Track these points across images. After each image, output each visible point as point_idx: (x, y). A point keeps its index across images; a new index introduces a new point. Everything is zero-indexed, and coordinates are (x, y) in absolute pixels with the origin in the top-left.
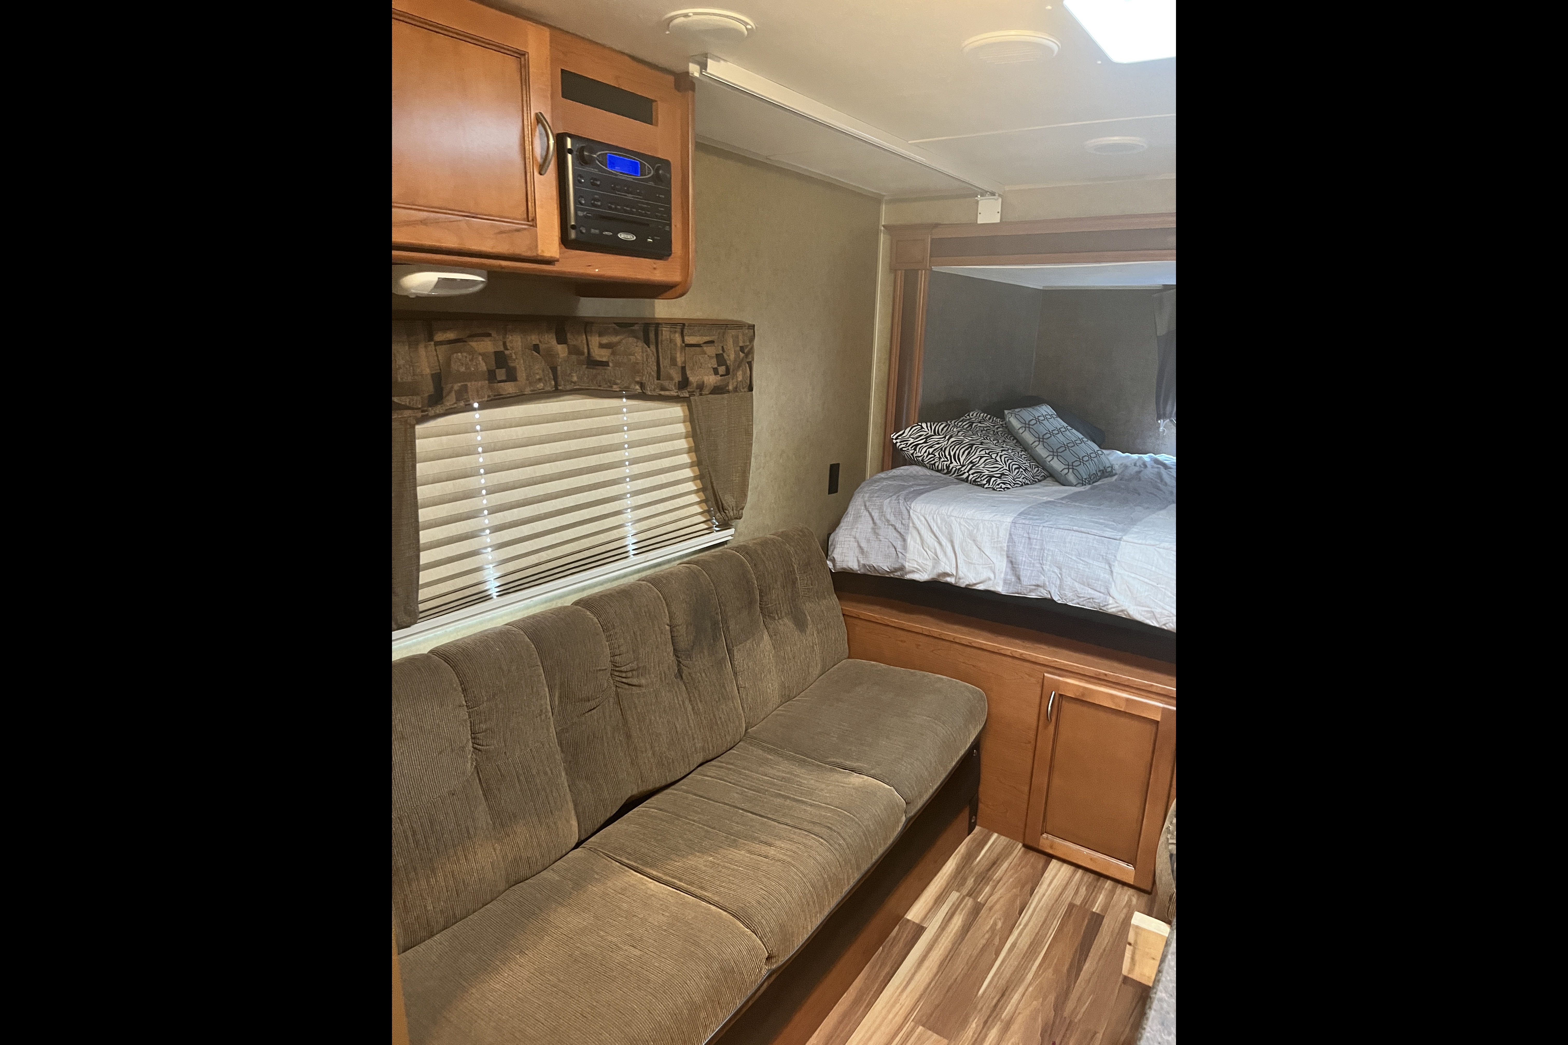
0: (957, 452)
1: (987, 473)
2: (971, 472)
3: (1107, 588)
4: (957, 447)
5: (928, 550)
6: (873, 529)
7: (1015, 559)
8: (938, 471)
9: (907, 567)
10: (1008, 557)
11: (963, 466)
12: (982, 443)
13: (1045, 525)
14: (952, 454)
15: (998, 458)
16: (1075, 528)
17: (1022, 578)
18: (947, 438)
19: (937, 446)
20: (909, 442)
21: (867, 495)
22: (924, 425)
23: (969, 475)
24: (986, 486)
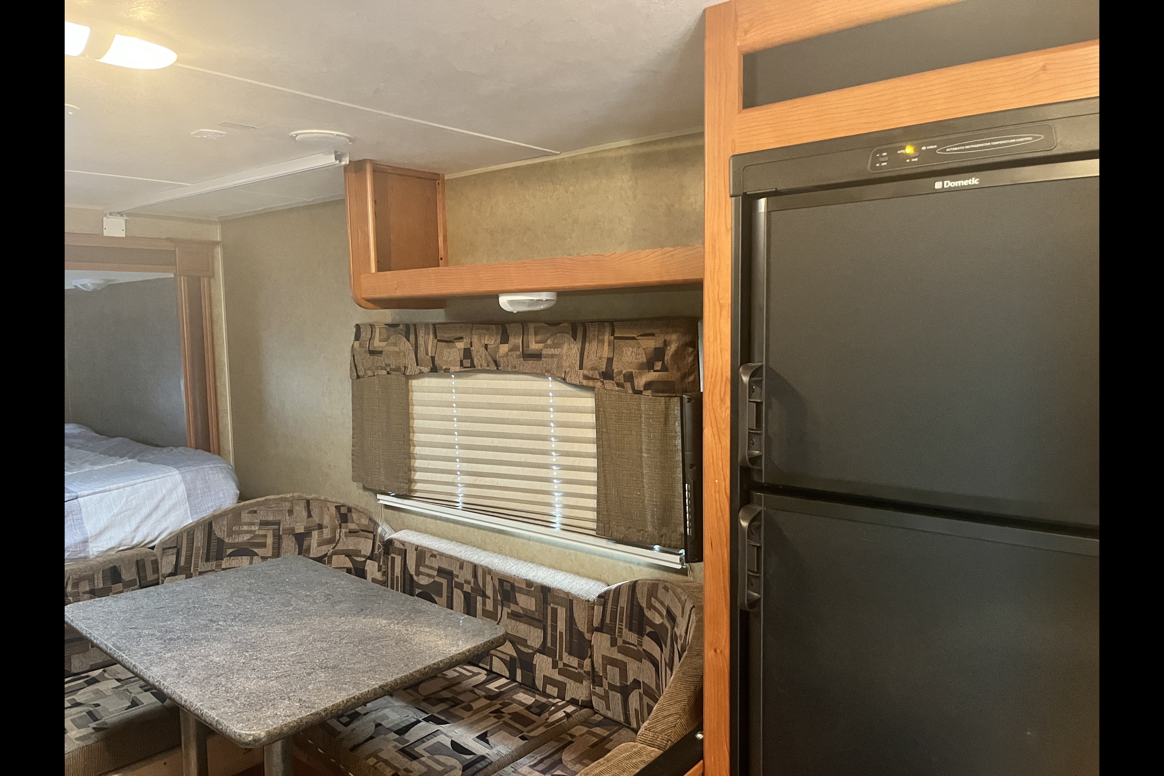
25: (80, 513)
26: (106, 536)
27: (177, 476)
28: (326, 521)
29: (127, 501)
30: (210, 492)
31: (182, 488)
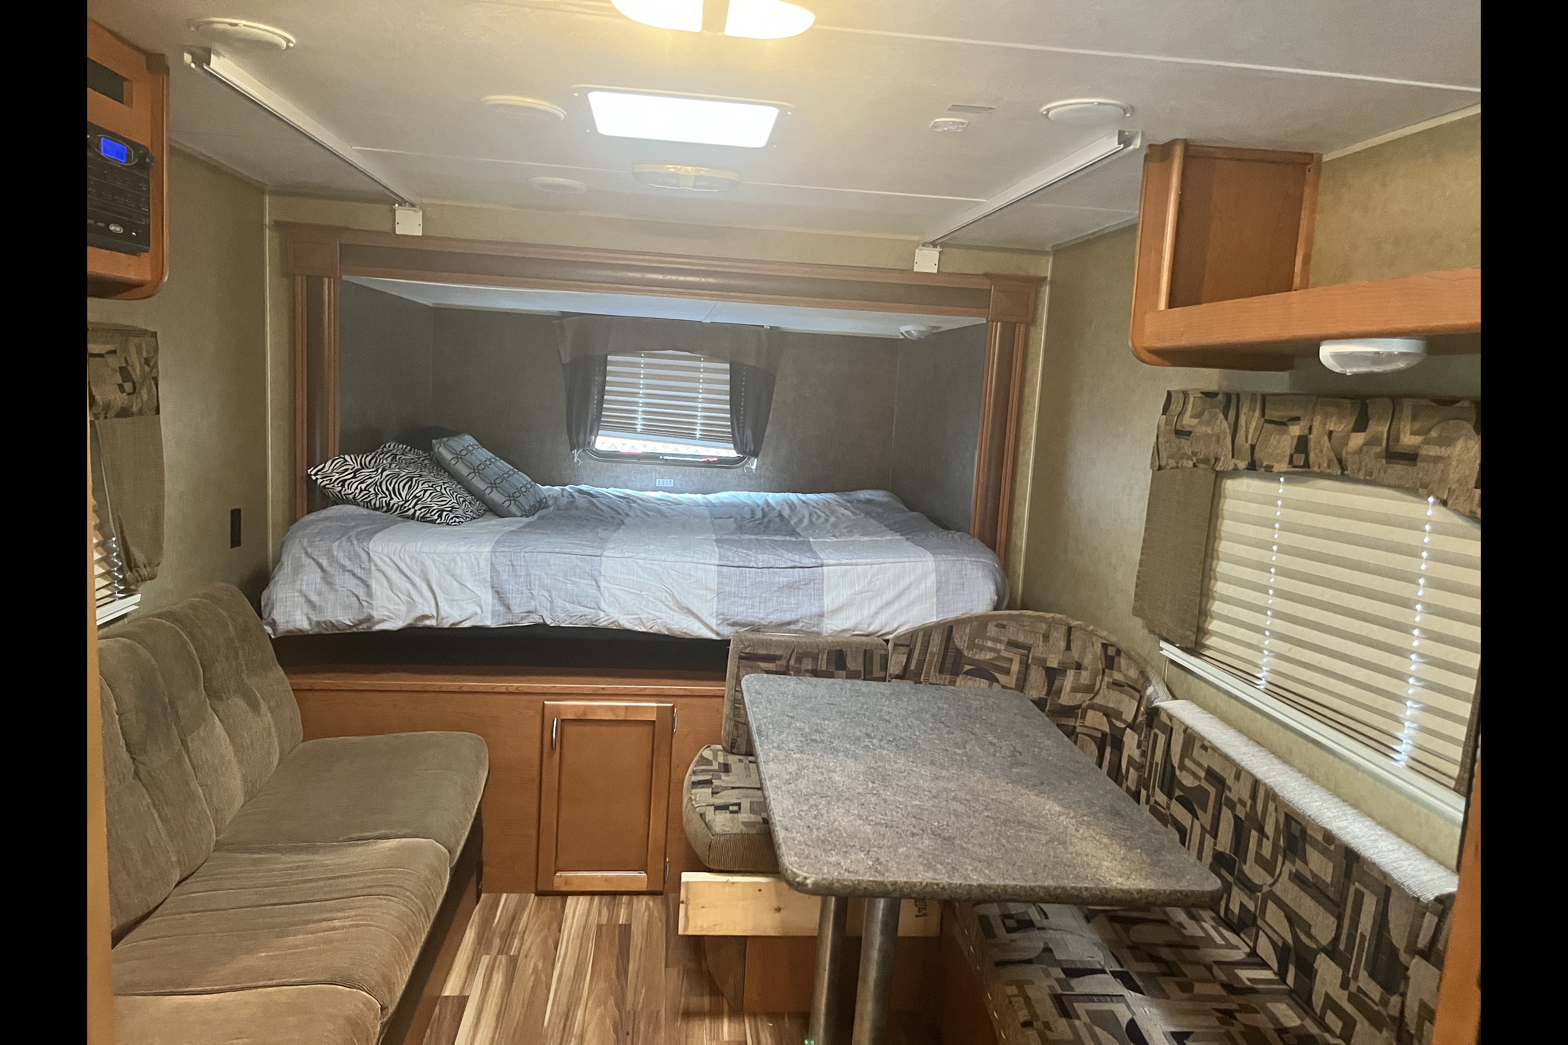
0: (397, 486)
1: (436, 507)
2: (417, 508)
3: (597, 604)
4: (394, 481)
5: (399, 594)
6: (323, 578)
7: (502, 588)
8: (376, 509)
9: (375, 616)
10: (493, 587)
11: (407, 501)
12: (421, 476)
13: (526, 550)
14: (391, 488)
15: (443, 491)
16: (556, 550)
17: (513, 607)
18: (380, 471)
19: (370, 481)
20: (334, 478)
21: (305, 540)
22: (347, 458)
23: (416, 511)
24: (438, 521)
25: (822, 583)
26: (843, 615)
27: (930, 563)
28: (1087, 661)
29: (870, 582)
30: (963, 590)
31: (932, 579)
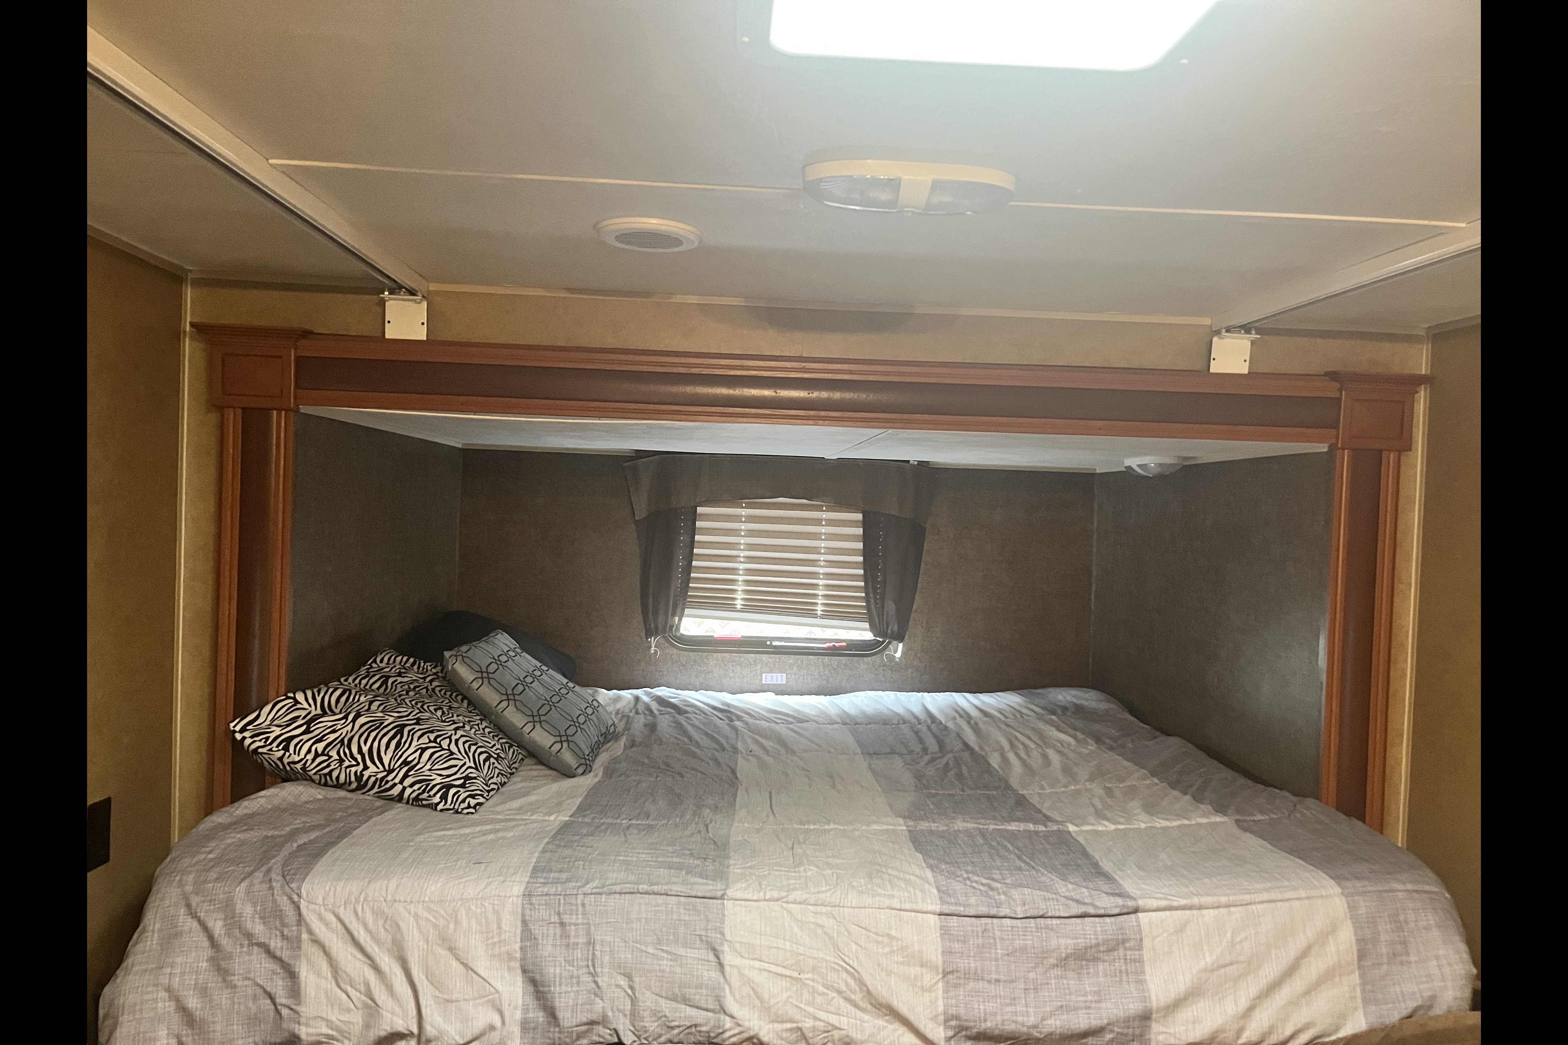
0: (376, 744)
1: (439, 780)
2: (407, 782)
3: (719, 1000)
4: (373, 734)
5: (349, 989)
6: (212, 959)
7: (542, 974)
8: (338, 786)
9: (303, 1036)
10: (524, 971)
11: (390, 771)
12: (418, 721)
13: (588, 889)
14: (365, 749)
15: (453, 748)
17: (560, 1015)
18: (351, 717)
19: (332, 737)
20: (272, 736)
21: (191, 878)
22: (300, 696)
24: (440, 807)
25: (1140, 947)
26: (1186, 1014)
31: (1346, 935)
